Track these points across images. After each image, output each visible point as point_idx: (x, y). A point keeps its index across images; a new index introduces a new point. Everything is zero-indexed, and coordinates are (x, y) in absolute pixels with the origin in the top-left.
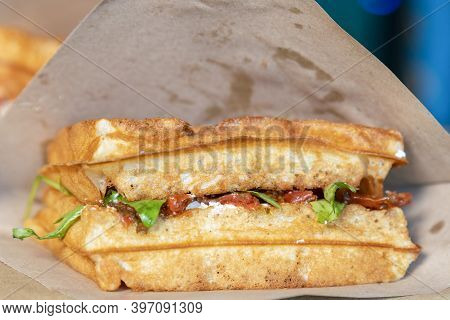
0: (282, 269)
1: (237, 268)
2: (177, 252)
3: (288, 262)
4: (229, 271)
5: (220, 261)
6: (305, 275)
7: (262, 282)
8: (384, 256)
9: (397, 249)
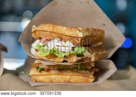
0: (67, 80)
1: (58, 79)
2: (47, 76)
3: (68, 78)
4: (57, 79)
5: (55, 78)
6: (72, 81)
7: (63, 82)
8: (88, 79)
9: (90, 78)
